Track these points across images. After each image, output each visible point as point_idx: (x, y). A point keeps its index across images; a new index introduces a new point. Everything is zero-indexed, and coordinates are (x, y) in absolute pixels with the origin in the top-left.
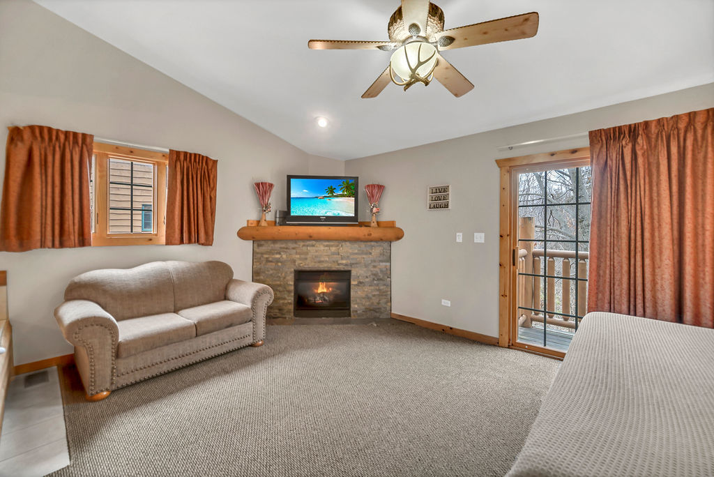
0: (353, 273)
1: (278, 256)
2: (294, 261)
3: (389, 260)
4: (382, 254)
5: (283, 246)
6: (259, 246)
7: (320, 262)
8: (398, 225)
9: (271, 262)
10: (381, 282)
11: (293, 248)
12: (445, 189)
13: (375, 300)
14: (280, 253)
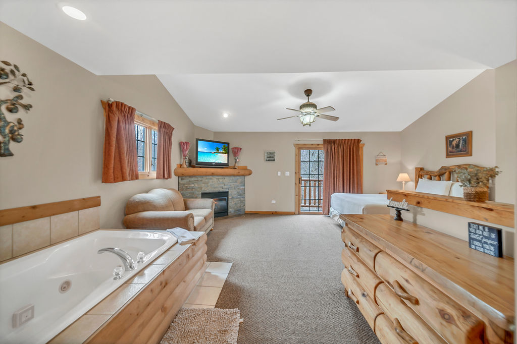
0: (229, 193)
1: (193, 185)
2: (202, 188)
3: (244, 185)
4: (242, 183)
5: (196, 179)
6: (182, 179)
7: (214, 188)
8: (248, 168)
9: (188, 189)
10: (241, 196)
11: (201, 181)
12: (273, 153)
13: (239, 205)
14: (193, 184)
